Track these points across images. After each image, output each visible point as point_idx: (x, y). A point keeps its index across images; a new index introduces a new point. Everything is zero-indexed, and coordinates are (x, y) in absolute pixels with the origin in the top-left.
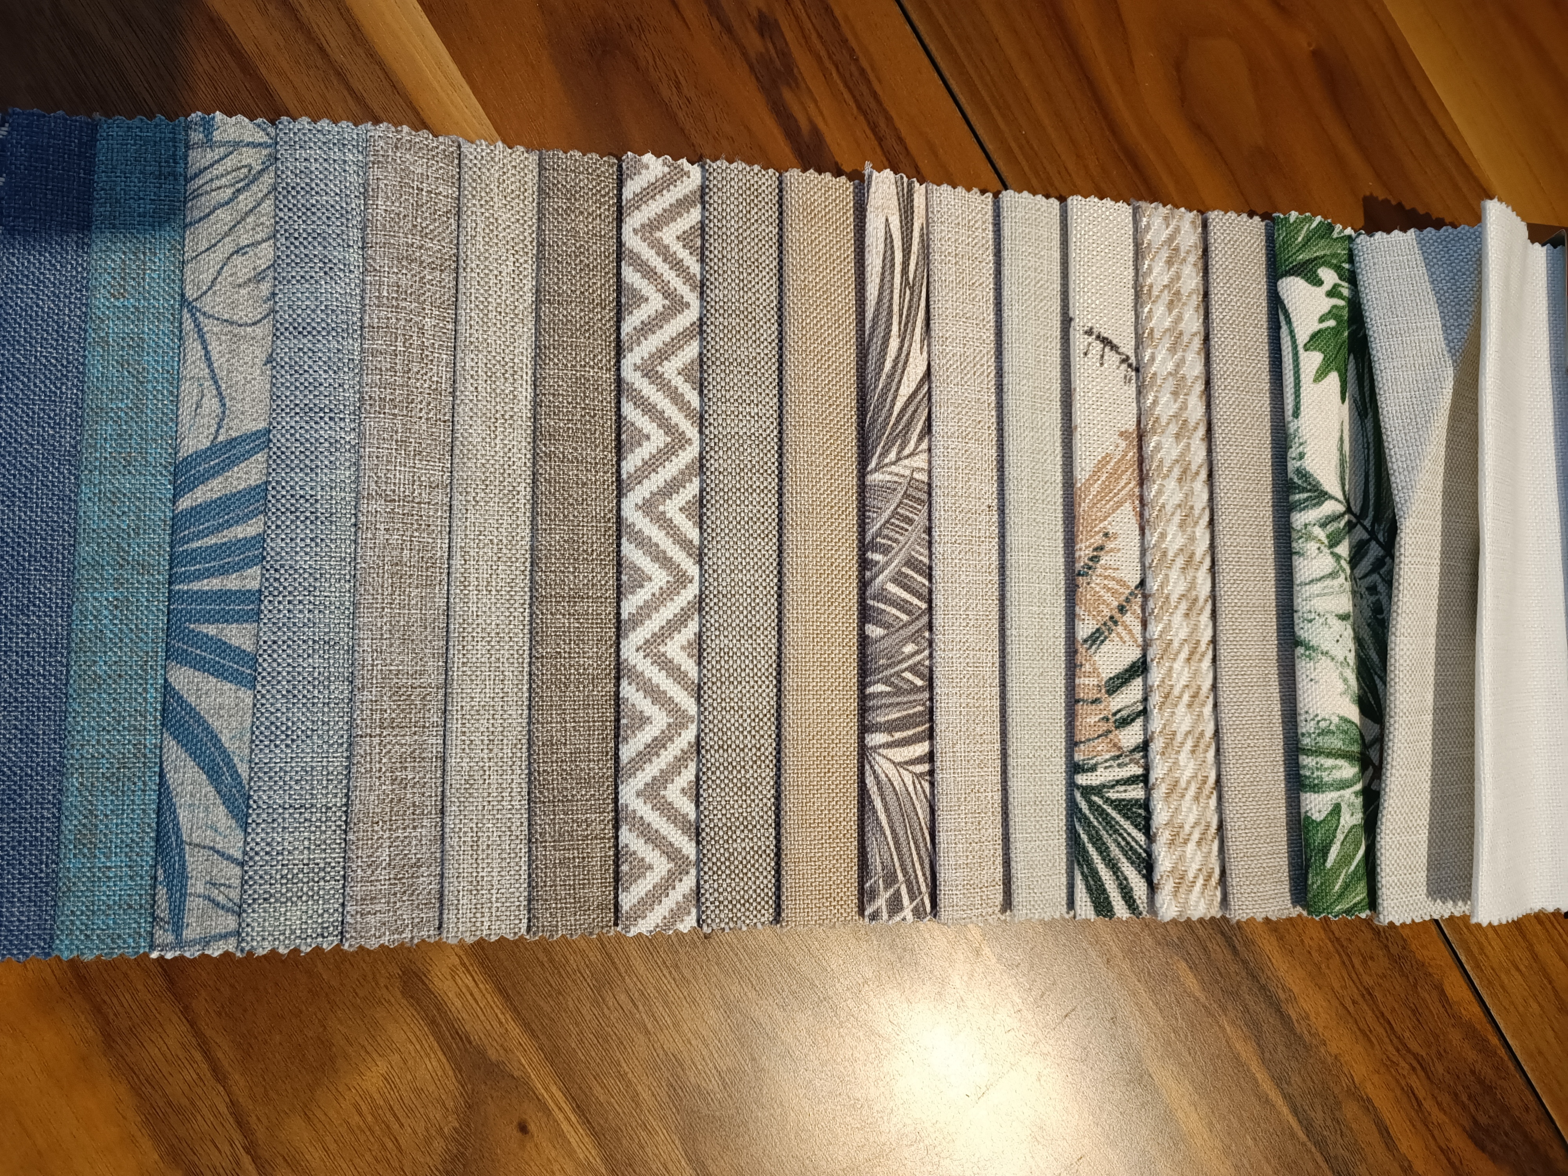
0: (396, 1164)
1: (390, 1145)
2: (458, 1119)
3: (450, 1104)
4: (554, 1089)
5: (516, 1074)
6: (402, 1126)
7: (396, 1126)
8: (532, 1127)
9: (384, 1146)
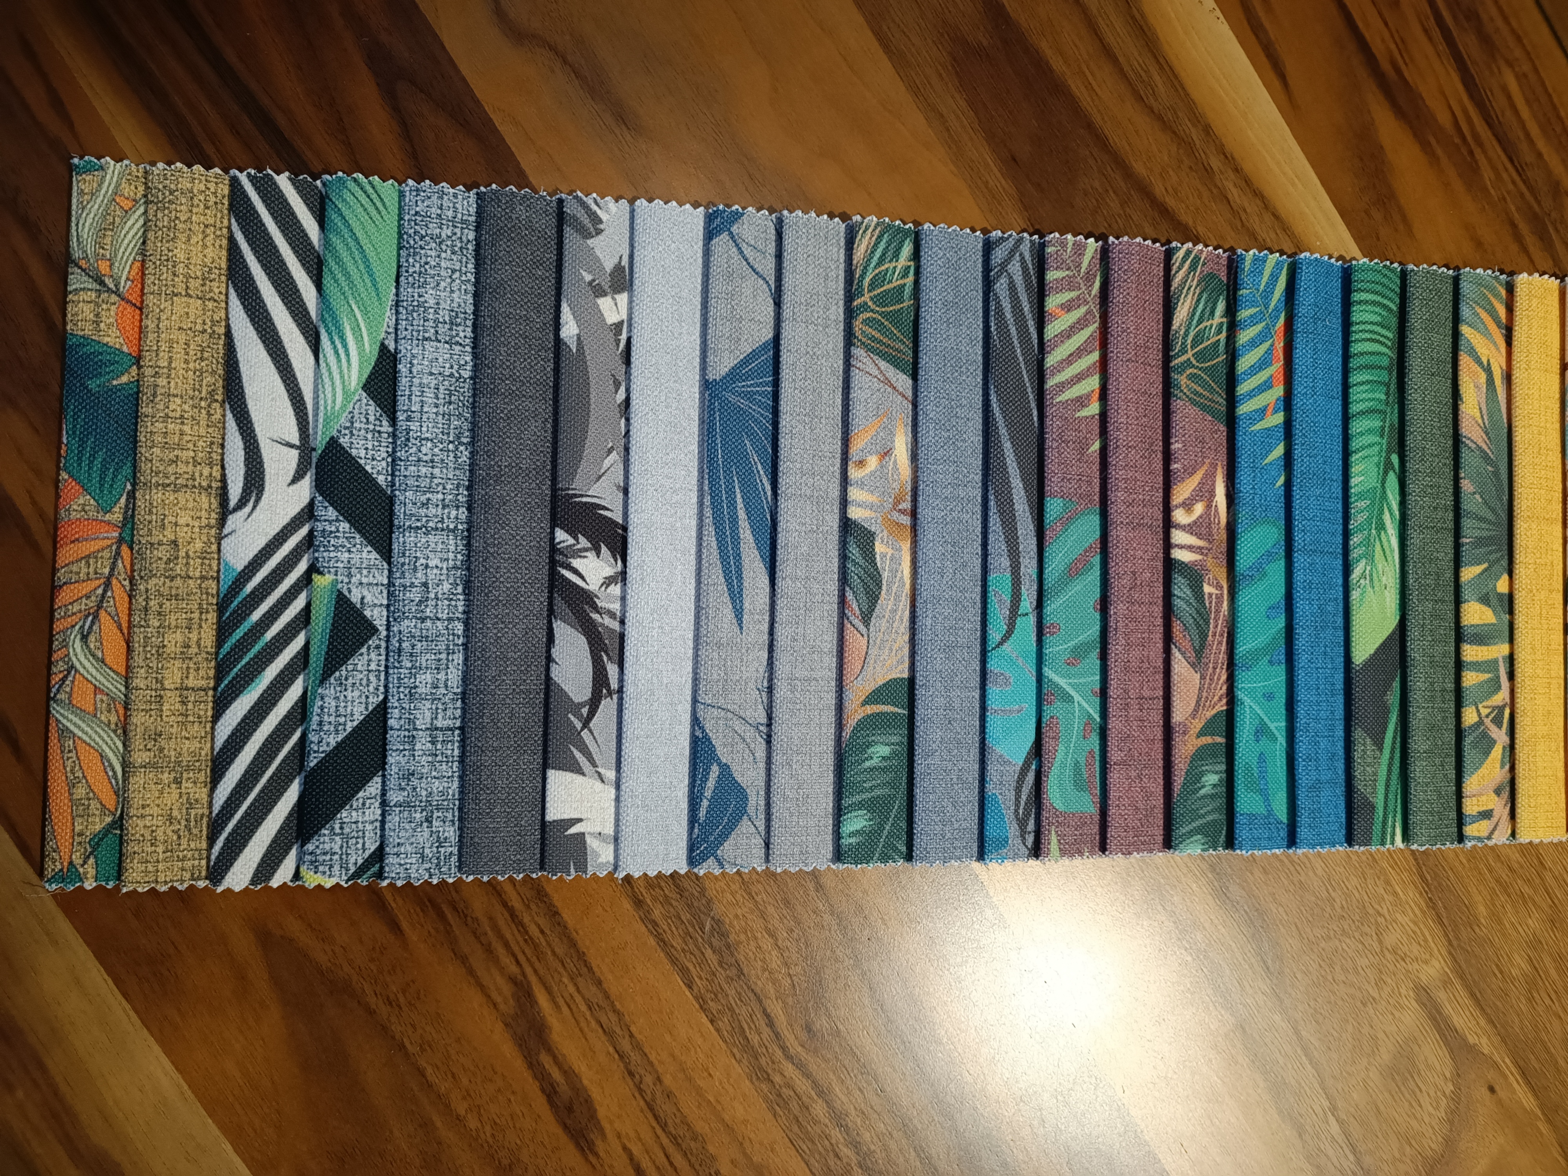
0: (1418, 1116)
1: (1414, 1104)
2: (1453, 1084)
3: (1448, 1075)
4: (1507, 1060)
5: (1486, 1052)
6: (1421, 1091)
7: (1417, 1090)
8: (1497, 1088)
9: (1411, 1104)
